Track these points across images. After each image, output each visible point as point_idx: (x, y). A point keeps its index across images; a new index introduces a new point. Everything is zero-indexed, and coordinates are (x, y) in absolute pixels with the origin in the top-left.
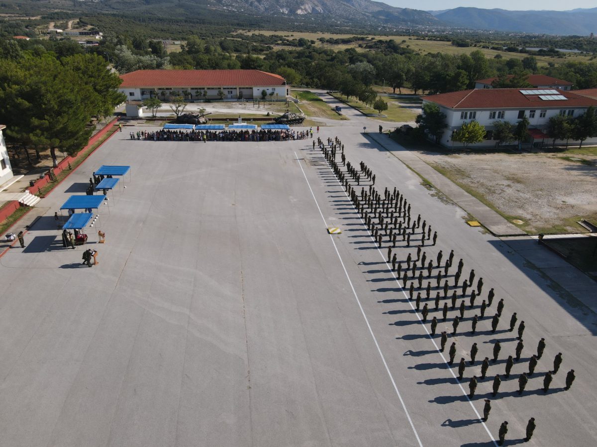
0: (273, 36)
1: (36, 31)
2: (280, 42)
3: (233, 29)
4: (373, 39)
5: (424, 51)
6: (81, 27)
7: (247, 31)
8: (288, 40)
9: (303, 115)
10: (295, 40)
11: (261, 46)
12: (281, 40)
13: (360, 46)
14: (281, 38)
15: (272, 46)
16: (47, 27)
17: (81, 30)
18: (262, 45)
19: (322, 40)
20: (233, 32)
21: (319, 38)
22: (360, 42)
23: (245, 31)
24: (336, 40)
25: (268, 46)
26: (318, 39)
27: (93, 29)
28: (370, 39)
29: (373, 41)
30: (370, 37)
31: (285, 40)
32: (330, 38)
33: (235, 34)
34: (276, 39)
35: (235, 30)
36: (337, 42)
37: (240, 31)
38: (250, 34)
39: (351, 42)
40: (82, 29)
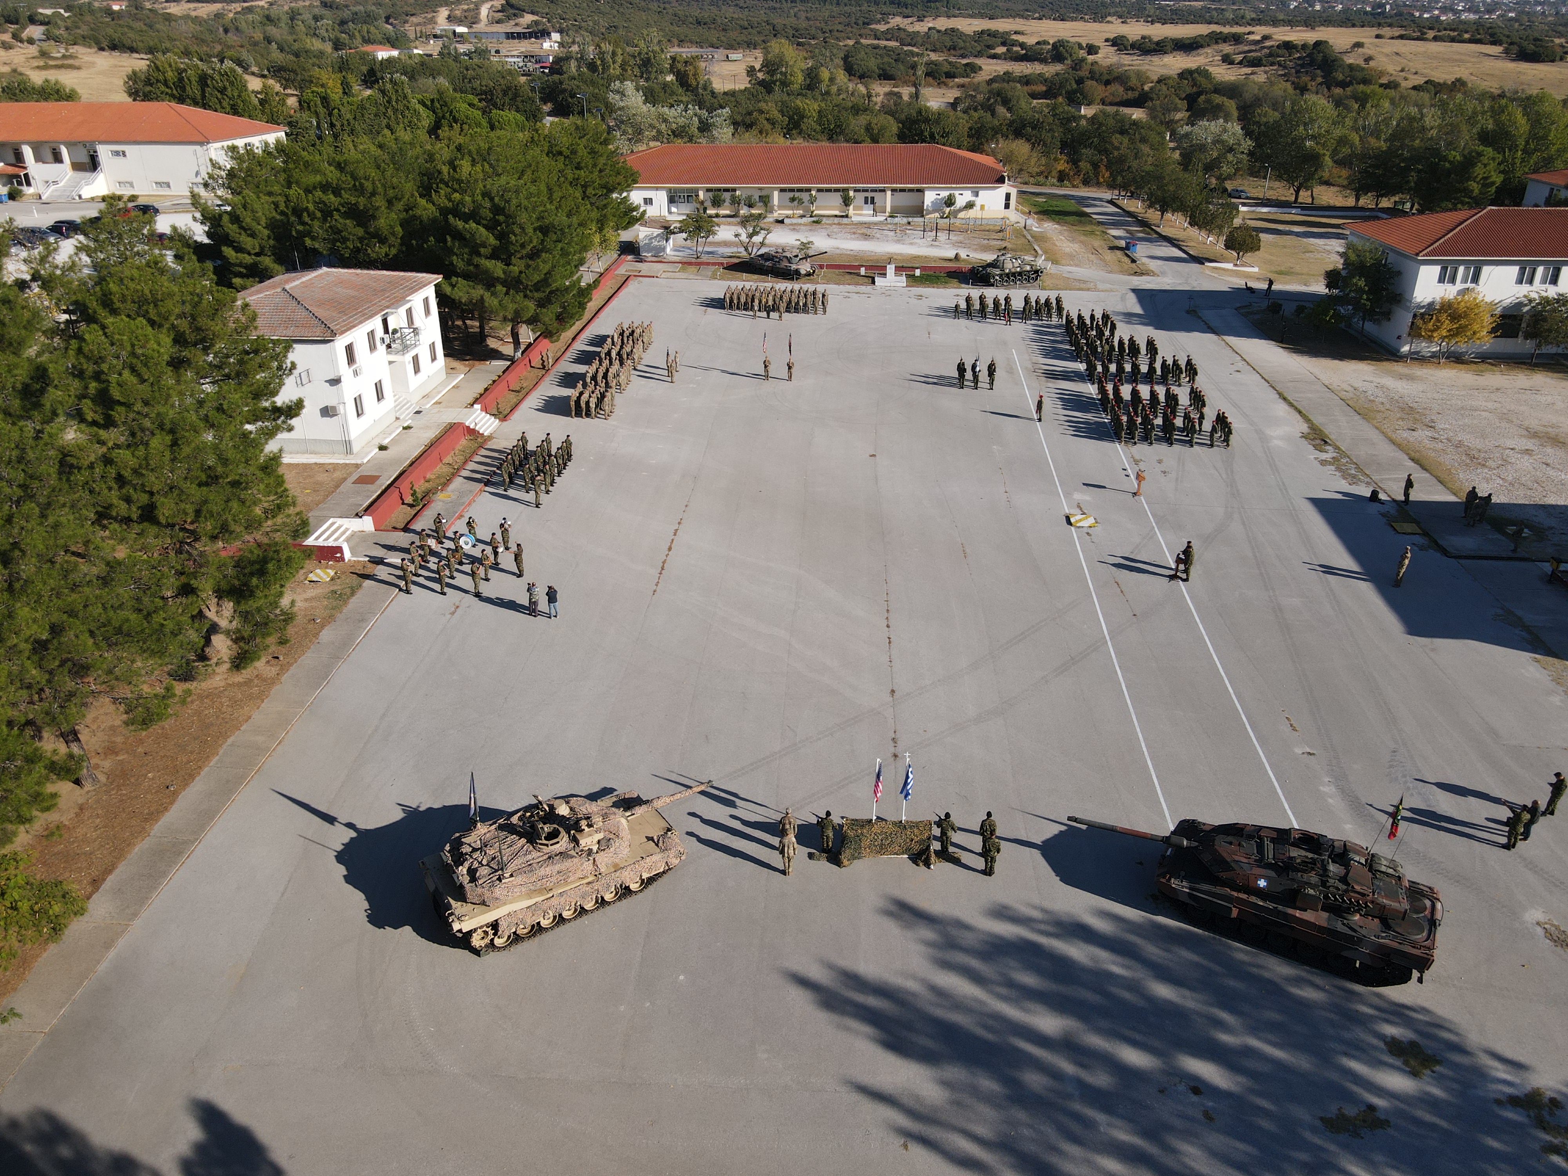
0: (983, 32)
1: (410, 30)
2: (1001, 50)
3: (879, 16)
4: (1265, 38)
5: (1416, 73)
6: (509, 18)
7: (915, 19)
8: (1022, 45)
9: (1040, 262)
10: (1045, 42)
11: (950, 63)
12: (1004, 44)
13: (1227, 60)
14: (1005, 39)
15: (979, 61)
16: (433, 21)
17: (509, 27)
18: (952, 59)
19: (1118, 43)
20: (879, 22)
21: (1112, 36)
22: (1227, 48)
23: (910, 20)
24: (1158, 43)
25: (967, 65)
26: (1107, 40)
27: (536, 23)
28: (1258, 38)
29: (1268, 43)
30: (1259, 32)
31: (1015, 43)
32: (1143, 38)
33: (882, 27)
34: (991, 41)
35: (884, 19)
36: (1159, 48)
37: (897, 21)
38: (922, 27)
39: (1202, 46)
40: (512, 23)
